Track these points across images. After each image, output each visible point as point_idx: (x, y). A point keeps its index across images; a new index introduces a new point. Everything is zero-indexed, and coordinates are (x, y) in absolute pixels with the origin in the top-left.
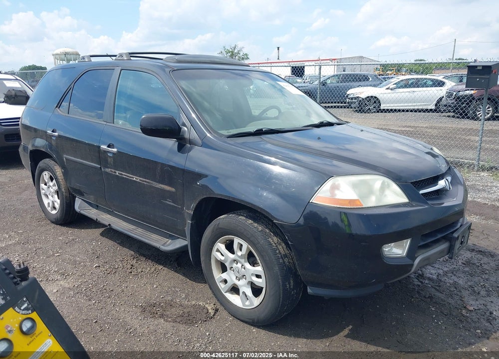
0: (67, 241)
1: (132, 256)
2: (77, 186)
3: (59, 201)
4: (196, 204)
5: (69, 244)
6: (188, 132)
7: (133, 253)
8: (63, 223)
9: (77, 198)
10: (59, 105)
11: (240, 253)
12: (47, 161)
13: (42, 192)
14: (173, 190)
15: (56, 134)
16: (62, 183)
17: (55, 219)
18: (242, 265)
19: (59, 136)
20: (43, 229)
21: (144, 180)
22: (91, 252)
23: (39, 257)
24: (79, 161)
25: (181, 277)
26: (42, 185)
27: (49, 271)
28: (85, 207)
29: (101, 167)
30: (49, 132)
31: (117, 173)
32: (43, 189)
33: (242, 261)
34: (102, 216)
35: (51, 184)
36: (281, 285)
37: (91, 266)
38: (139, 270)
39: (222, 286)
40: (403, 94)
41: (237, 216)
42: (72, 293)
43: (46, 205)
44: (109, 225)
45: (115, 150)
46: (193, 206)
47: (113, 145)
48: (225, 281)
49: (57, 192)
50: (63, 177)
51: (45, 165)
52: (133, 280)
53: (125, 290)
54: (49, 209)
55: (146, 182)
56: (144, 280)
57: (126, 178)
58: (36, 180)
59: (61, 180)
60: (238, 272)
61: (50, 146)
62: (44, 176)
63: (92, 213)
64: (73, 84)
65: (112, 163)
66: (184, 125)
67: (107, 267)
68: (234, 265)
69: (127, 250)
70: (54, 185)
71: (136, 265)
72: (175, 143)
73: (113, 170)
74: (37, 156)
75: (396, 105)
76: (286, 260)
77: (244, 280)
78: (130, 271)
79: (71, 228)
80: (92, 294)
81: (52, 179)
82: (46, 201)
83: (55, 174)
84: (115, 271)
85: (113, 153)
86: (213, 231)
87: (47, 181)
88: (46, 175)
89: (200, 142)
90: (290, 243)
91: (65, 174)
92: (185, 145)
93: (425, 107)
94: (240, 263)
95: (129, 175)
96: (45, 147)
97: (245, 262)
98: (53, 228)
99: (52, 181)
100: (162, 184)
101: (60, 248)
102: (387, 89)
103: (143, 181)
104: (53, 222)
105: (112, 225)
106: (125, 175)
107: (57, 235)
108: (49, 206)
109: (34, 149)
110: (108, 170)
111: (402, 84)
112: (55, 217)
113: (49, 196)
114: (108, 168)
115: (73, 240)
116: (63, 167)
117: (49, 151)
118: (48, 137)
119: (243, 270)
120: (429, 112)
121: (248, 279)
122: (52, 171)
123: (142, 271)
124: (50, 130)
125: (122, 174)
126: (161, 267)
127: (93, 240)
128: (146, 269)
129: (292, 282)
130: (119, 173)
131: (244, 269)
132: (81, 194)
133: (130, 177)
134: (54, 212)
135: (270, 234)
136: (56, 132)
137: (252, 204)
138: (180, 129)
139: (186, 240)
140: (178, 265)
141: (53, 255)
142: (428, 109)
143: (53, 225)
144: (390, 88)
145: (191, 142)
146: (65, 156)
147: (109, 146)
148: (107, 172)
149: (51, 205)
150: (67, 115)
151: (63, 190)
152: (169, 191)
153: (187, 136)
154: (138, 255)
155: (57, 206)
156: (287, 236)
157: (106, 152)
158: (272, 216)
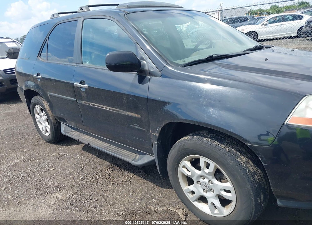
0: (58, 157)
1: (108, 166)
2: (61, 115)
3: (49, 126)
4: (161, 128)
5: (60, 159)
6: (148, 64)
7: (108, 163)
8: (54, 142)
9: (61, 124)
10: (39, 55)
11: (207, 171)
12: (37, 97)
13: (37, 120)
14: (139, 116)
15: (40, 77)
16: (49, 113)
17: (48, 139)
18: (209, 181)
19: (43, 78)
20: (40, 148)
21: (113, 108)
22: (76, 165)
23: (39, 171)
24: (60, 96)
25: (151, 184)
26: (36, 115)
27: (47, 184)
28: (69, 130)
29: (76, 100)
30: (35, 75)
31: (90, 104)
32: (37, 118)
33: (210, 177)
34: (82, 137)
35: (42, 114)
36: (254, 201)
37: (78, 178)
38: (116, 180)
39: (190, 196)
40: (276, 27)
41: (202, 138)
42: (66, 204)
43: (41, 130)
44: (89, 144)
45: (86, 86)
46: (159, 129)
47: (84, 82)
48: (193, 192)
49: (47, 120)
50: (49, 109)
51: (35, 100)
52: (112, 189)
53: (107, 199)
54: (43, 132)
55: (114, 110)
56: (121, 189)
57: (98, 108)
58: (32, 111)
59: (48, 111)
60: (206, 186)
61: (37, 86)
62: (37, 108)
63: (74, 135)
64: (48, 36)
65: (85, 96)
66: (143, 59)
67: (90, 178)
68: (201, 180)
69: (104, 161)
70: (44, 115)
71: (113, 175)
72: (136, 76)
73: (87, 102)
74: (30, 94)
75: (268, 36)
76: (256, 177)
77: (212, 193)
78: (108, 180)
79: (61, 145)
80: (82, 205)
81: (42, 111)
82: (41, 127)
83: (43, 107)
84: (96, 181)
85: (85, 88)
86: (179, 151)
87: (39, 112)
88: (38, 108)
89: (159, 73)
90: (263, 164)
91: (51, 106)
92: (146, 76)
93: (289, 35)
94: (207, 178)
95: (100, 105)
96: (34, 87)
97: (212, 178)
98: (48, 146)
99: (42, 112)
100: (128, 112)
101: (54, 163)
102: (262, 25)
103: (112, 110)
104: (48, 142)
105: (91, 144)
106: (97, 105)
107: (51, 152)
108: (43, 130)
109: (27, 89)
110: (83, 102)
111: (272, 20)
112: (48, 138)
113: (42, 123)
114: (82, 100)
115: (63, 155)
116: (48, 101)
117: (37, 90)
118: (35, 80)
119: (210, 184)
120: (293, 38)
121: (216, 192)
122: (41, 105)
123: (118, 180)
124: (35, 74)
125: (94, 105)
126: (132, 175)
127: (77, 154)
128: (121, 177)
129: (262, 196)
130: (91, 104)
131: (212, 183)
132: (64, 121)
133: (101, 107)
134: (47, 134)
135: (238, 154)
136: (39, 75)
137: (220, 128)
138: (140, 63)
139: (154, 157)
140: (145, 173)
141: (49, 170)
142: (292, 36)
143: (48, 144)
144: (265, 24)
145: (151, 74)
146: (48, 93)
147: (81, 83)
148: (82, 104)
149: (44, 129)
150: (46, 61)
151: (51, 118)
152: (135, 118)
153: (146, 68)
154: (113, 165)
155: (49, 130)
156: (261, 158)
157: (79, 88)
158: (243, 139)
